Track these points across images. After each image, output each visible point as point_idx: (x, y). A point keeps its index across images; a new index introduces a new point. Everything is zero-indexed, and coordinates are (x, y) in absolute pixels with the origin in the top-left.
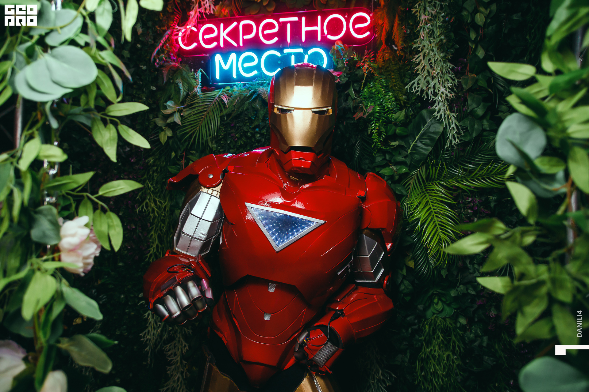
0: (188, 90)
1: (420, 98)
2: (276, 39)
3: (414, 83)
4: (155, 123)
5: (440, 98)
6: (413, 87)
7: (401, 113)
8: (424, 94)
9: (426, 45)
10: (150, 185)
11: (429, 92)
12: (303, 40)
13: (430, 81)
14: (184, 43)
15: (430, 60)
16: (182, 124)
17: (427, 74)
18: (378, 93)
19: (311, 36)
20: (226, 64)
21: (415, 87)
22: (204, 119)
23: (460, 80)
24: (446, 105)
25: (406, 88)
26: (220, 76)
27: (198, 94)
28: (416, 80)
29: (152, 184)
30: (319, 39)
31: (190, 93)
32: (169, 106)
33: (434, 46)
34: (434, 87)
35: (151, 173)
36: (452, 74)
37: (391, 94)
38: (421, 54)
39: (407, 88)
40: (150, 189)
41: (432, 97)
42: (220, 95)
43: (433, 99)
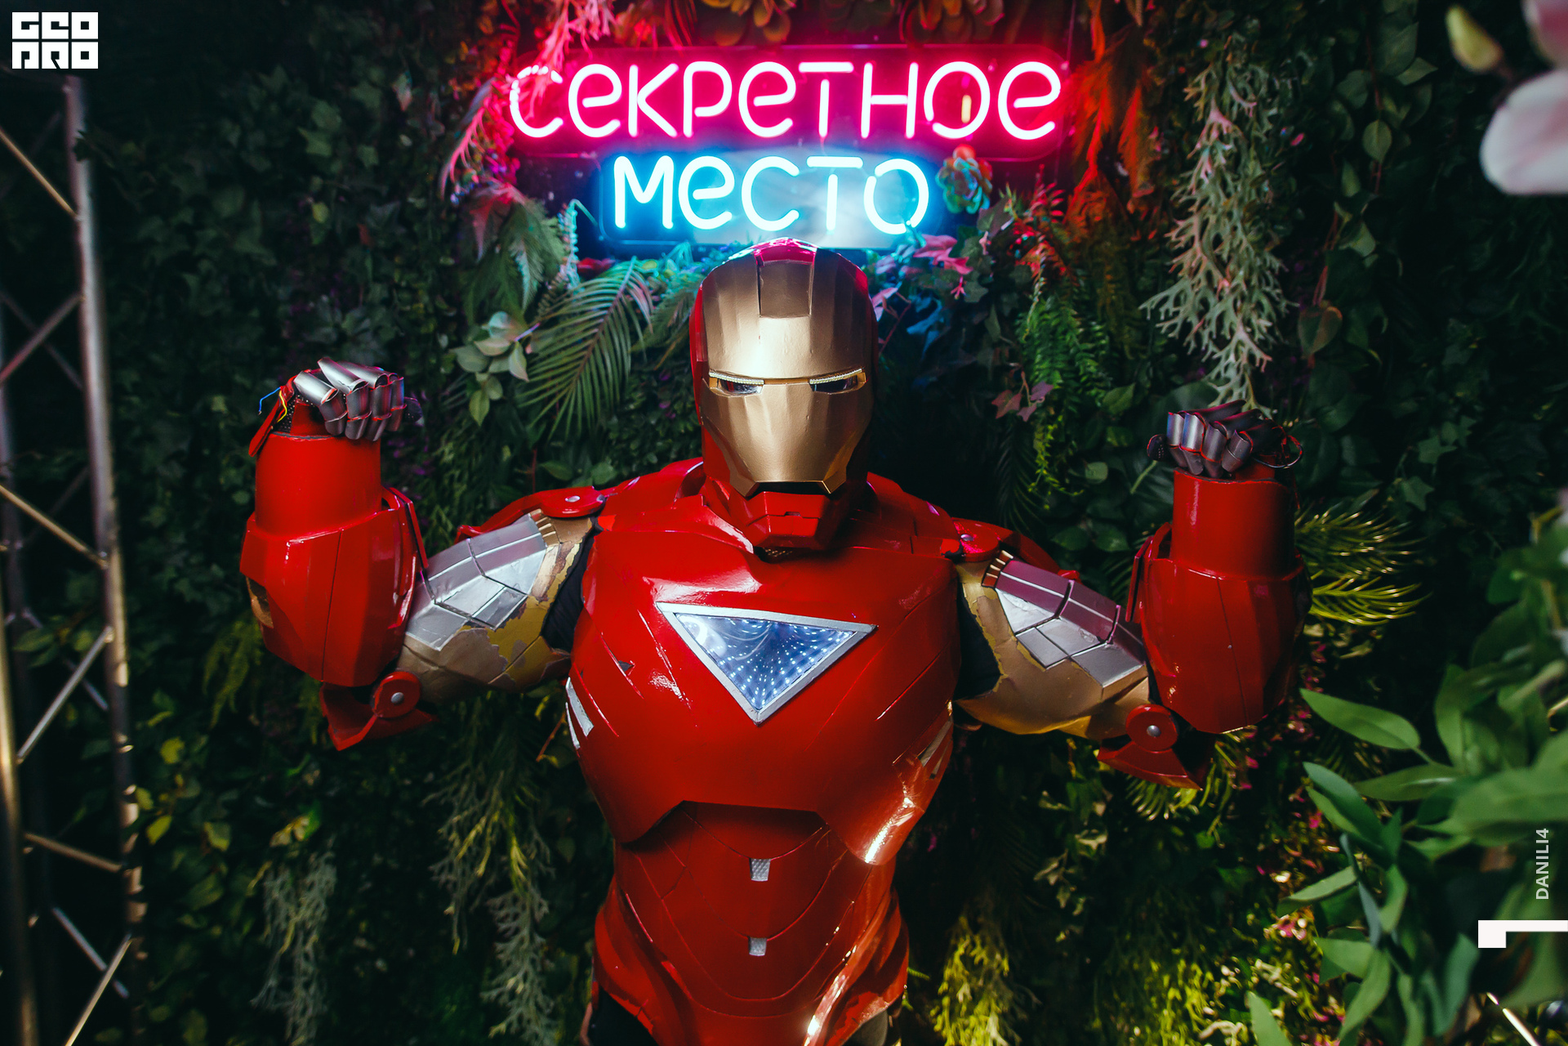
0: (544, 274)
1: (1177, 345)
2: (787, 124)
3: (1165, 300)
4: (455, 362)
5: (1232, 358)
6: (1162, 310)
7: (1121, 394)
8: (1190, 338)
9: (1212, 198)
10: (444, 518)
11: (1205, 334)
12: (865, 130)
13: (1212, 300)
14: (527, 118)
15: (1218, 241)
16: (530, 377)
17: (1204, 283)
18: (1065, 333)
19: (888, 121)
20: (644, 184)
21: (1167, 312)
22: (589, 360)
23: (1297, 305)
24: (1248, 382)
25: (1141, 307)
26: (628, 218)
27: (570, 287)
28: (1172, 292)
29: (448, 515)
30: (910, 131)
31: (550, 283)
32: (494, 329)
33: (1236, 203)
34: (1221, 319)
35: (446, 482)
36: (1275, 287)
37: (1098, 328)
38: (1195, 220)
39: (1145, 310)
40: (445, 527)
41: (1212, 348)
42: (627, 285)
43: (1213, 353)
